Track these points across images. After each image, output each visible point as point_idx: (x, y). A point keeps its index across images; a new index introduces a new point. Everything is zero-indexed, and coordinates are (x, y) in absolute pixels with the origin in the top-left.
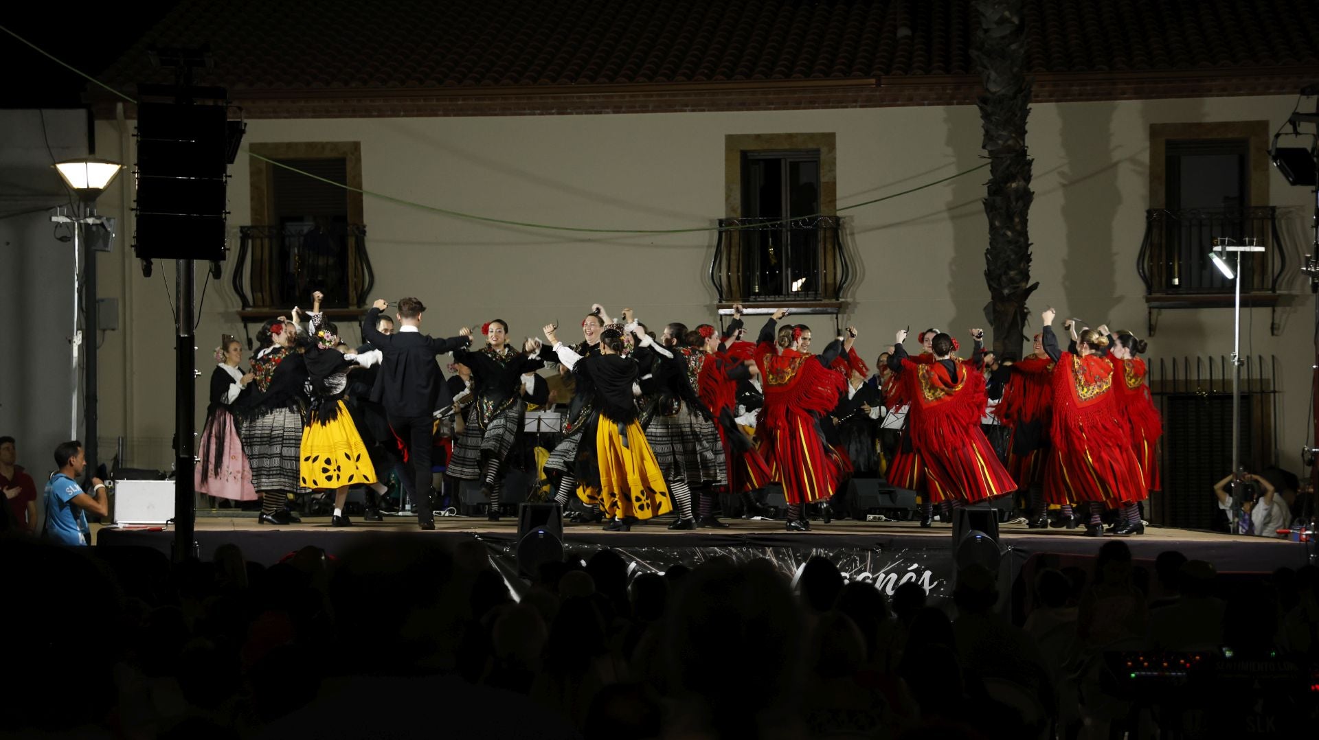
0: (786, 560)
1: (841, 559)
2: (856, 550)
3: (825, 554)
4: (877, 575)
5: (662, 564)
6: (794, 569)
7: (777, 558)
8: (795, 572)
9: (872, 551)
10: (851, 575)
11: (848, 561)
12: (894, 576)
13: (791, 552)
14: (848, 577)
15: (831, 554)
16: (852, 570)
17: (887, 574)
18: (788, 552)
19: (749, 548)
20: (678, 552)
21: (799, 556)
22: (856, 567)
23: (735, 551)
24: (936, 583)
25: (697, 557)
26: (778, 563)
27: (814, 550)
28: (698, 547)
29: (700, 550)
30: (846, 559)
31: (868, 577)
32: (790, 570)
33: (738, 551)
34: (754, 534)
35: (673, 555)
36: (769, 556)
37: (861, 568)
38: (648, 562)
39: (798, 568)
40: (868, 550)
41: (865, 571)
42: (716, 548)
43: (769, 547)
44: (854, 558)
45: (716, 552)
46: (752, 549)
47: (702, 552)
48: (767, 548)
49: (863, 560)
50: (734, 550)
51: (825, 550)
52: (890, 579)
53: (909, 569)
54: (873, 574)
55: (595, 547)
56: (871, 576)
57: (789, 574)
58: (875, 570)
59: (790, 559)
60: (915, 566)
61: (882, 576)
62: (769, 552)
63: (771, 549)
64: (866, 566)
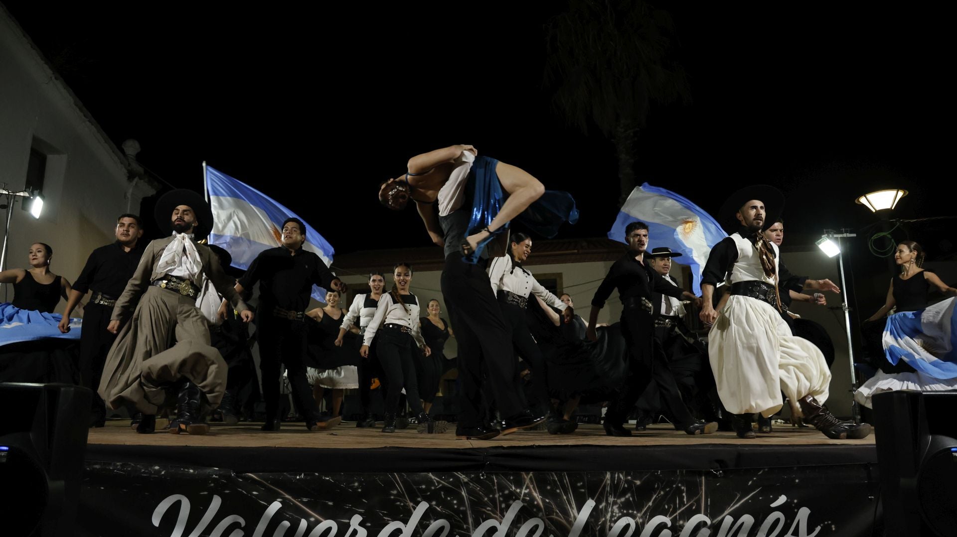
0: (559, 495)
1: (654, 490)
2: (681, 472)
3: (627, 481)
4: (720, 518)
5: (331, 503)
6: (573, 511)
7: (543, 492)
8: (575, 518)
9: (708, 474)
10: (673, 521)
11: (666, 494)
12: (748, 520)
13: (566, 480)
14: (669, 524)
15: (638, 482)
16: (675, 511)
17: (736, 515)
18: (561, 481)
19: (492, 474)
20: (360, 483)
21: (582, 487)
22: (682, 503)
23: (466, 480)
24: (818, 529)
25: (395, 492)
26: (543, 501)
27: (608, 476)
28: (399, 471)
29: (401, 477)
30: (663, 489)
31: (705, 523)
32: (566, 513)
33: (471, 480)
34: (502, 447)
35: (352, 488)
36: (527, 487)
37: (692, 505)
38: (305, 500)
39: (579, 509)
40: (700, 474)
41: (698, 511)
42: (430, 475)
43: (527, 470)
44: (678, 488)
45: (430, 482)
46: (497, 475)
47: (404, 482)
48: (523, 473)
49: (693, 491)
50: (463, 478)
51: (626, 475)
52: (743, 523)
53: (773, 505)
54: (712, 517)
55: (208, 471)
56: (709, 522)
57: (564, 521)
58: (714, 511)
59: (566, 494)
60: (782, 499)
61: (729, 520)
62: (527, 481)
63: (531, 474)
64: (698, 502)
